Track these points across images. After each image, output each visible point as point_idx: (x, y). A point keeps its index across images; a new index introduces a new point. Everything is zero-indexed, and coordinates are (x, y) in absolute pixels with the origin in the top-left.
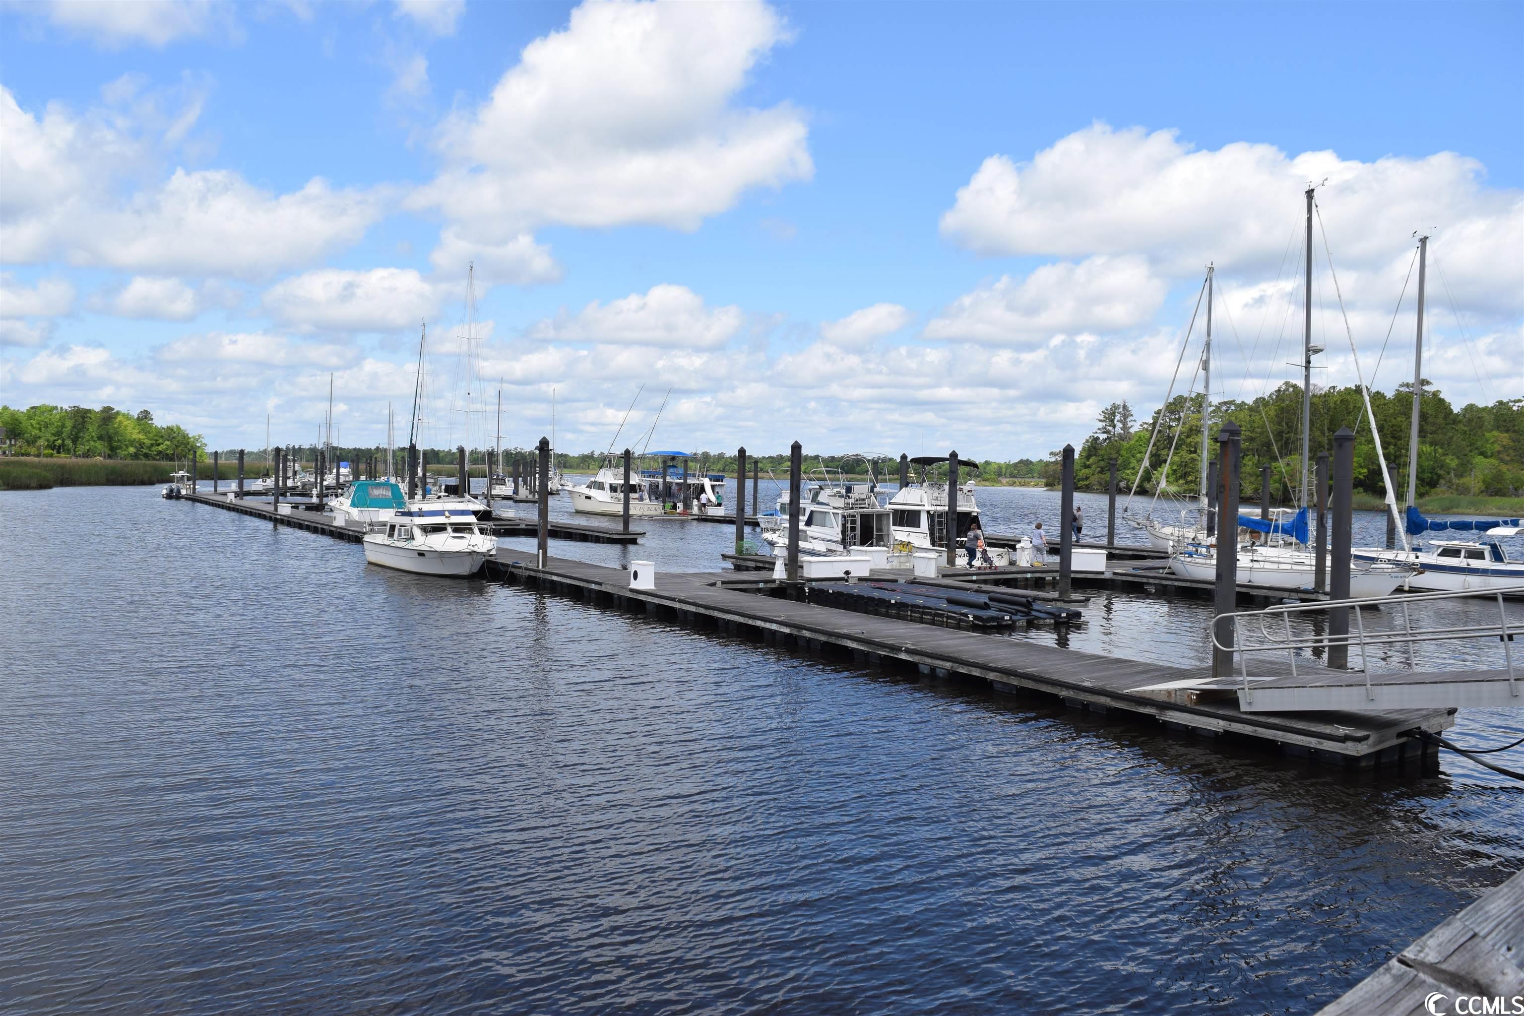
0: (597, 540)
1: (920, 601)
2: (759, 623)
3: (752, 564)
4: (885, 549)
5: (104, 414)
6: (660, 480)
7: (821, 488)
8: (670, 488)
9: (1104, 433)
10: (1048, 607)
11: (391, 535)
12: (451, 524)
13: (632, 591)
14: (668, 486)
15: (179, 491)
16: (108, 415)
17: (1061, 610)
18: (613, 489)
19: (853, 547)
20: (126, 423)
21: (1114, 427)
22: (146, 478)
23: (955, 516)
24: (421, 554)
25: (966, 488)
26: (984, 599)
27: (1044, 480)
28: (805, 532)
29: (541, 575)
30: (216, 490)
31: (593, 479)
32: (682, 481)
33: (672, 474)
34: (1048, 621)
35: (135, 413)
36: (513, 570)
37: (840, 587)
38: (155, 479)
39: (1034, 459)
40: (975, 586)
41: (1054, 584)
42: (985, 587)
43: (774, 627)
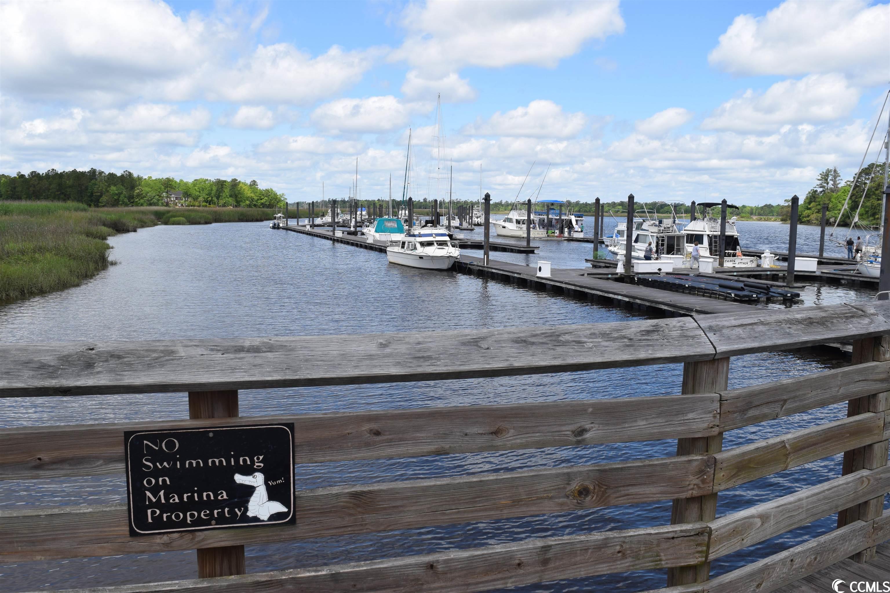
0: (512, 251)
1: (703, 286)
2: (611, 296)
3: (603, 265)
4: (682, 256)
5: (233, 183)
6: (545, 217)
7: (644, 221)
8: (551, 222)
9: (821, 187)
10: (780, 290)
11: (403, 247)
12: (436, 241)
13: (538, 277)
14: (550, 221)
15: (279, 225)
16: (235, 183)
17: (788, 292)
18: (518, 222)
19: (662, 255)
20: (244, 188)
21: (828, 183)
22: (259, 218)
23: (724, 238)
24: (421, 257)
25: (731, 221)
26: (741, 285)
27: (780, 217)
28: (634, 246)
29: (486, 269)
30: (298, 224)
31: (506, 217)
32: (558, 217)
33: (553, 214)
34: (779, 298)
35: (248, 182)
36: (470, 266)
37: (655, 278)
38: (263, 218)
39: (774, 204)
40: (736, 278)
41: (784, 278)
42: (741, 279)
43: (620, 297)
